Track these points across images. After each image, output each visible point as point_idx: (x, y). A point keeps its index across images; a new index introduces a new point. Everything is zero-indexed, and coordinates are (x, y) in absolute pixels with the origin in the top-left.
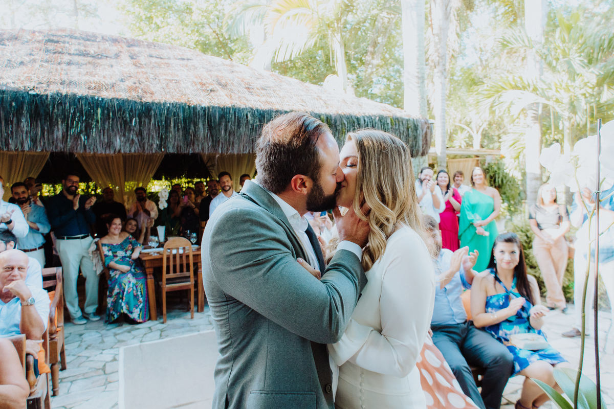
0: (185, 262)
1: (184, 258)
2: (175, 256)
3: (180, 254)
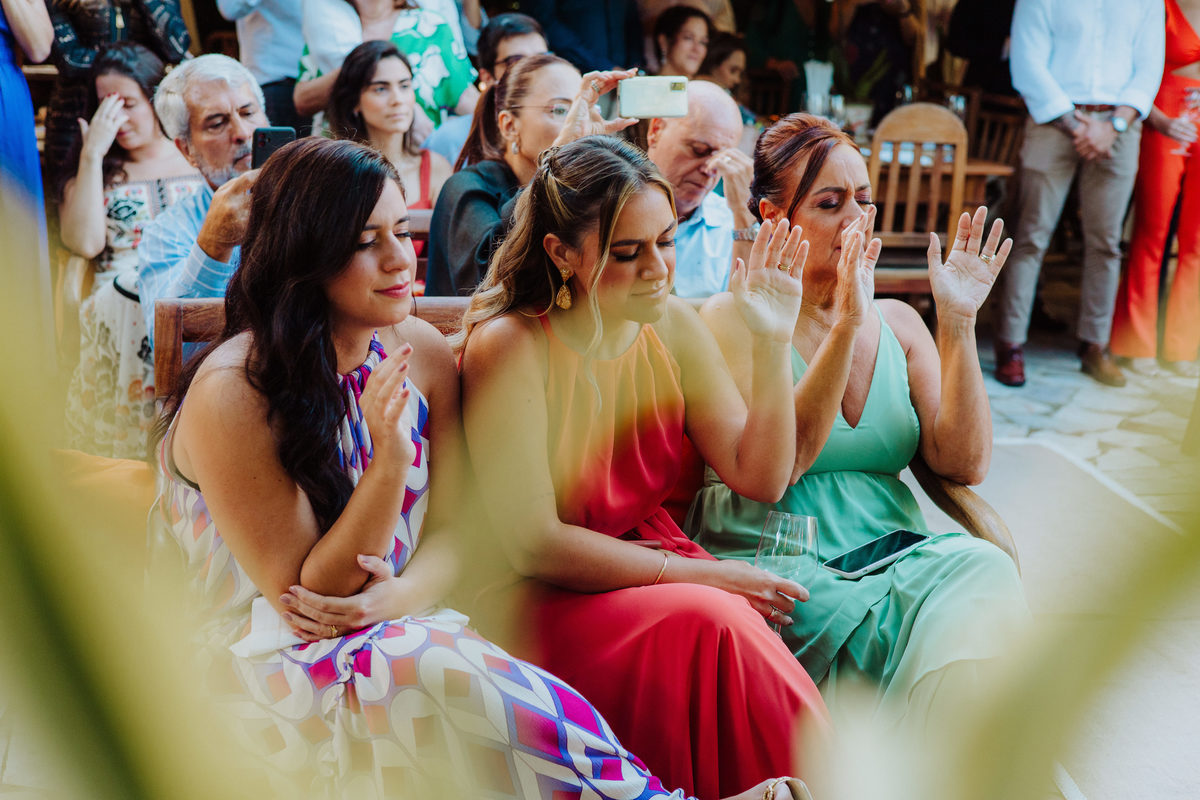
0: (935, 199)
1: (935, 182)
2: (905, 171)
3: (924, 168)
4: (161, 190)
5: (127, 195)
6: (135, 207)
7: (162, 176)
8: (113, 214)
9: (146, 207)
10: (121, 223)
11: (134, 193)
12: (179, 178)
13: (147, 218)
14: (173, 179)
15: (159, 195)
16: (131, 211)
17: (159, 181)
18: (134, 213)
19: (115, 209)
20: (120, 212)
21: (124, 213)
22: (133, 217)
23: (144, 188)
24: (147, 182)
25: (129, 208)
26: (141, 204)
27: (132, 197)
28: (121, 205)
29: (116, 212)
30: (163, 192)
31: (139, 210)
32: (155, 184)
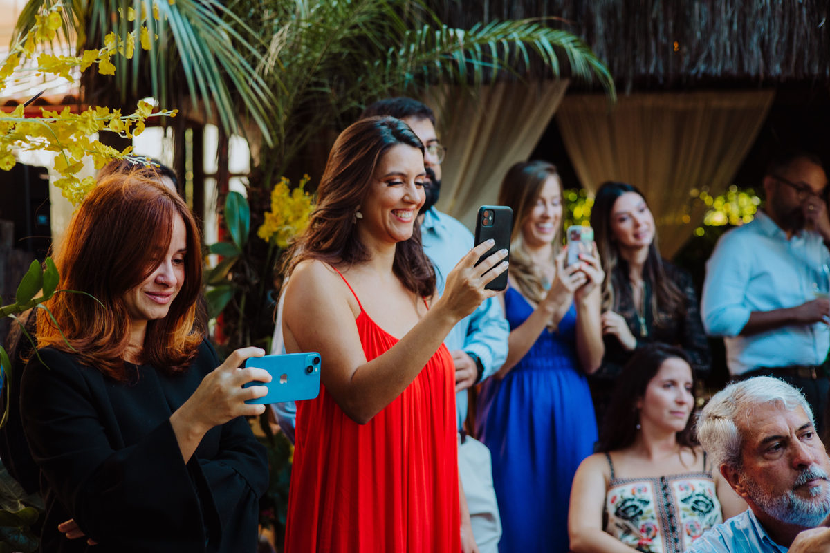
4: (665, 488)
5: (633, 494)
6: (641, 507)
7: (666, 474)
8: (622, 514)
9: (651, 506)
10: (628, 523)
11: (640, 491)
12: (682, 476)
13: (653, 518)
14: (676, 477)
15: (663, 493)
16: (638, 511)
17: (662, 478)
18: (641, 513)
19: (622, 508)
20: (628, 511)
21: (631, 513)
22: (639, 517)
23: (648, 485)
24: (652, 479)
25: (635, 507)
26: (647, 503)
27: (638, 496)
28: (629, 504)
29: (624, 511)
30: (668, 491)
31: (645, 509)
32: (659, 482)
